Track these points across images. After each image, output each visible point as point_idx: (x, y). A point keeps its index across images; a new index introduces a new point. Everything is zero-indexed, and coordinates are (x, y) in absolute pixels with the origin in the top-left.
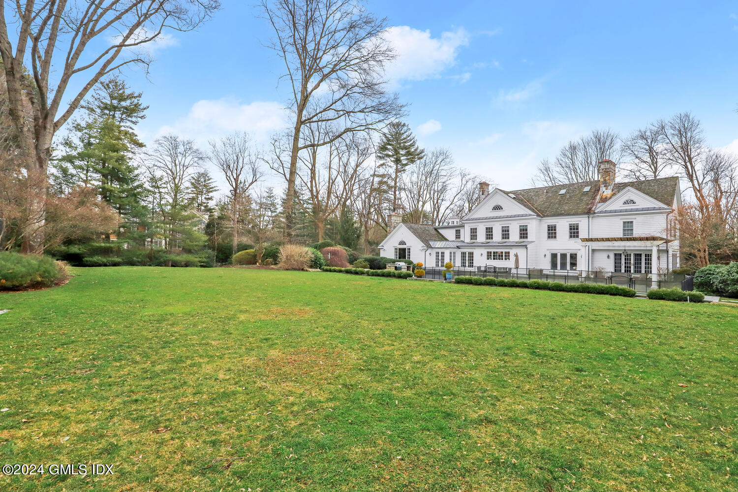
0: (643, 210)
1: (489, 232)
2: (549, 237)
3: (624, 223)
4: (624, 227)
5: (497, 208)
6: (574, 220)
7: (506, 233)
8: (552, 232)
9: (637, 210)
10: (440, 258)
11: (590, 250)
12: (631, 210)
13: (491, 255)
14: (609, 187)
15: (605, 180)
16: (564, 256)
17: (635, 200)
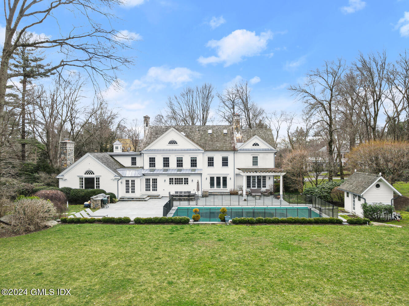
0: (263, 150)
1: (166, 162)
2: (209, 165)
3: (253, 157)
4: (253, 160)
5: (173, 142)
6: (225, 154)
7: (180, 163)
8: (211, 162)
9: (260, 150)
10: (130, 185)
11: (235, 174)
12: (257, 150)
13: (173, 181)
14: (239, 132)
15: (237, 127)
16: (218, 178)
17: (259, 143)
